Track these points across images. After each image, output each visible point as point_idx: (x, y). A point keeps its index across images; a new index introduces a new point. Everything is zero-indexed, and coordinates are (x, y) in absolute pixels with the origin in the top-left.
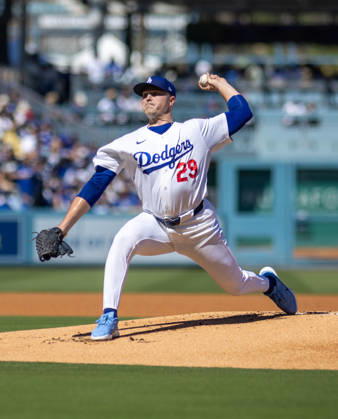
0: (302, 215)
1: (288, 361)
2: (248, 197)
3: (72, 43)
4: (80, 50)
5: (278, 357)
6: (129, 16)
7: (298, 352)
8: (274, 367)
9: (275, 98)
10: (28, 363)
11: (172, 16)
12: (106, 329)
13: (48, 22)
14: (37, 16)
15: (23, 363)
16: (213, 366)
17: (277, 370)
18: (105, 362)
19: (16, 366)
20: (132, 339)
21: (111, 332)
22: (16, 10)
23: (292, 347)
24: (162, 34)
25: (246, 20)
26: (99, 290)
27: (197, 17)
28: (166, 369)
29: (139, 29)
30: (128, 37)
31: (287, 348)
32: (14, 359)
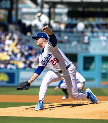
0: (104, 71)
1: (100, 117)
2: (87, 65)
3: (32, 17)
4: (34, 19)
5: (96, 116)
6: (50, 8)
7: (103, 114)
8: (95, 119)
9: (95, 34)
10: (18, 117)
11: (63, 9)
12: (39, 106)
13: (24, 10)
14: (21, 8)
15: (16, 117)
16: (76, 118)
17: (96, 120)
18: (42, 117)
19: (15, 118)
20: (51, 110)
21: (41, 107)
22: (15, 6)
23: (101, 112)
24: (60, 14)
25: (86, 10)
26: (38, 94)
27: (71, 9)
28: (61, 119)
29: (53, 13)
30: (49, 15)
31: (99, 113)
32: (14, 116)
